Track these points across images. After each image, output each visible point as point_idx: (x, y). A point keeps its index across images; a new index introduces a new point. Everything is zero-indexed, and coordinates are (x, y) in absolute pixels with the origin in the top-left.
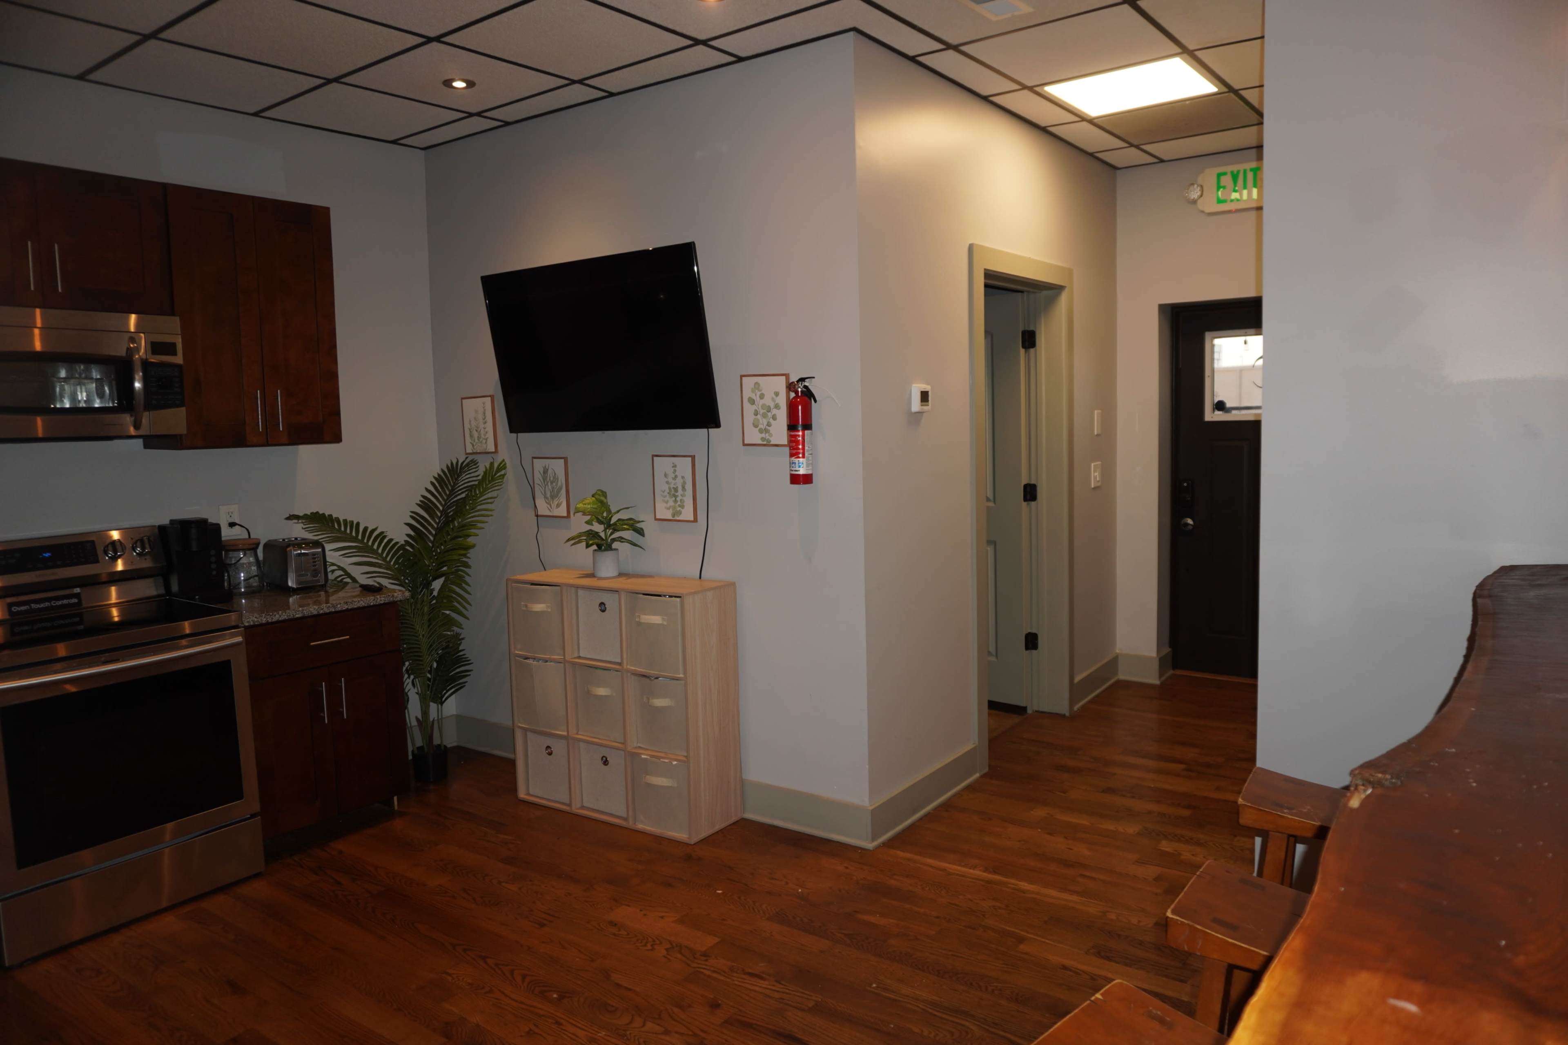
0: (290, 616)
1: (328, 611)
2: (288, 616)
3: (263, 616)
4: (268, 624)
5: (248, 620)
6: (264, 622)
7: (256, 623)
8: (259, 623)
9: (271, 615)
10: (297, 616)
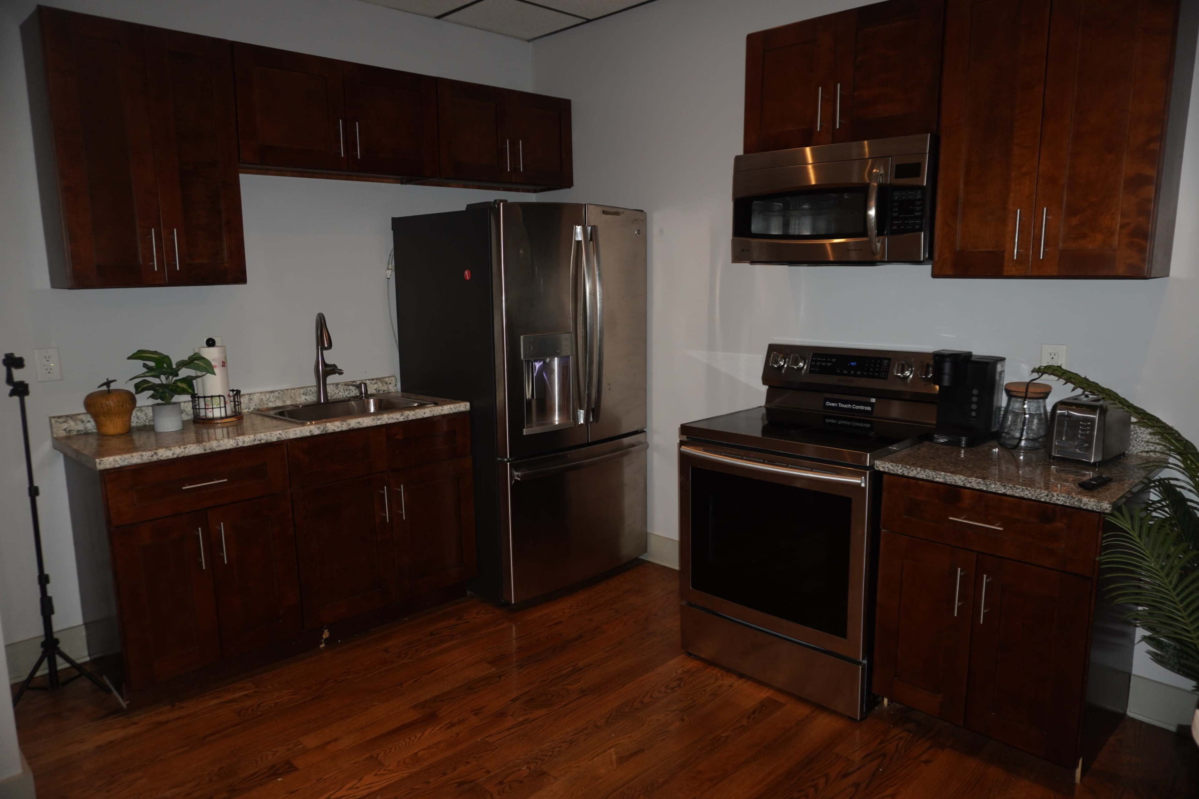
0: (929, 477)
1: (977, 488)
2: (926, 476)
3: (900, 467)
4: (903, 476)
5: (884, 465)
6: (899, 473)
7: (891, 472)
8: (894, 473)
9: (908, 469)
10: (937, 480)
